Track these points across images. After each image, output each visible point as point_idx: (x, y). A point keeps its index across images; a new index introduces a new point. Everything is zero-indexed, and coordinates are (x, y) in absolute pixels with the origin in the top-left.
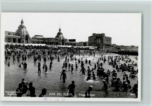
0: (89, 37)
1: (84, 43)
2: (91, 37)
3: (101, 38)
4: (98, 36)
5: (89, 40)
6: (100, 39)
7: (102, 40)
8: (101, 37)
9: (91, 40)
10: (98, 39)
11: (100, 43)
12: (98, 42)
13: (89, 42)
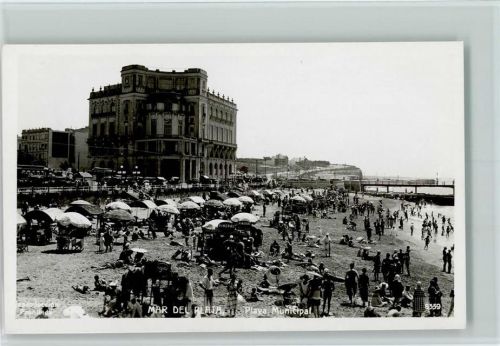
0: (94, 96)
1: (57, 135)
2: (111, 91)
3: (183, 102)
4: (165, 85)
5: (93, 116)
6: (175, 107)
7: (189, 111)
8: (185, 92)
9: (112, 114)
10: (161, 106)
11: (175, 131)
12: (160, 130)
13: (93, 128)
